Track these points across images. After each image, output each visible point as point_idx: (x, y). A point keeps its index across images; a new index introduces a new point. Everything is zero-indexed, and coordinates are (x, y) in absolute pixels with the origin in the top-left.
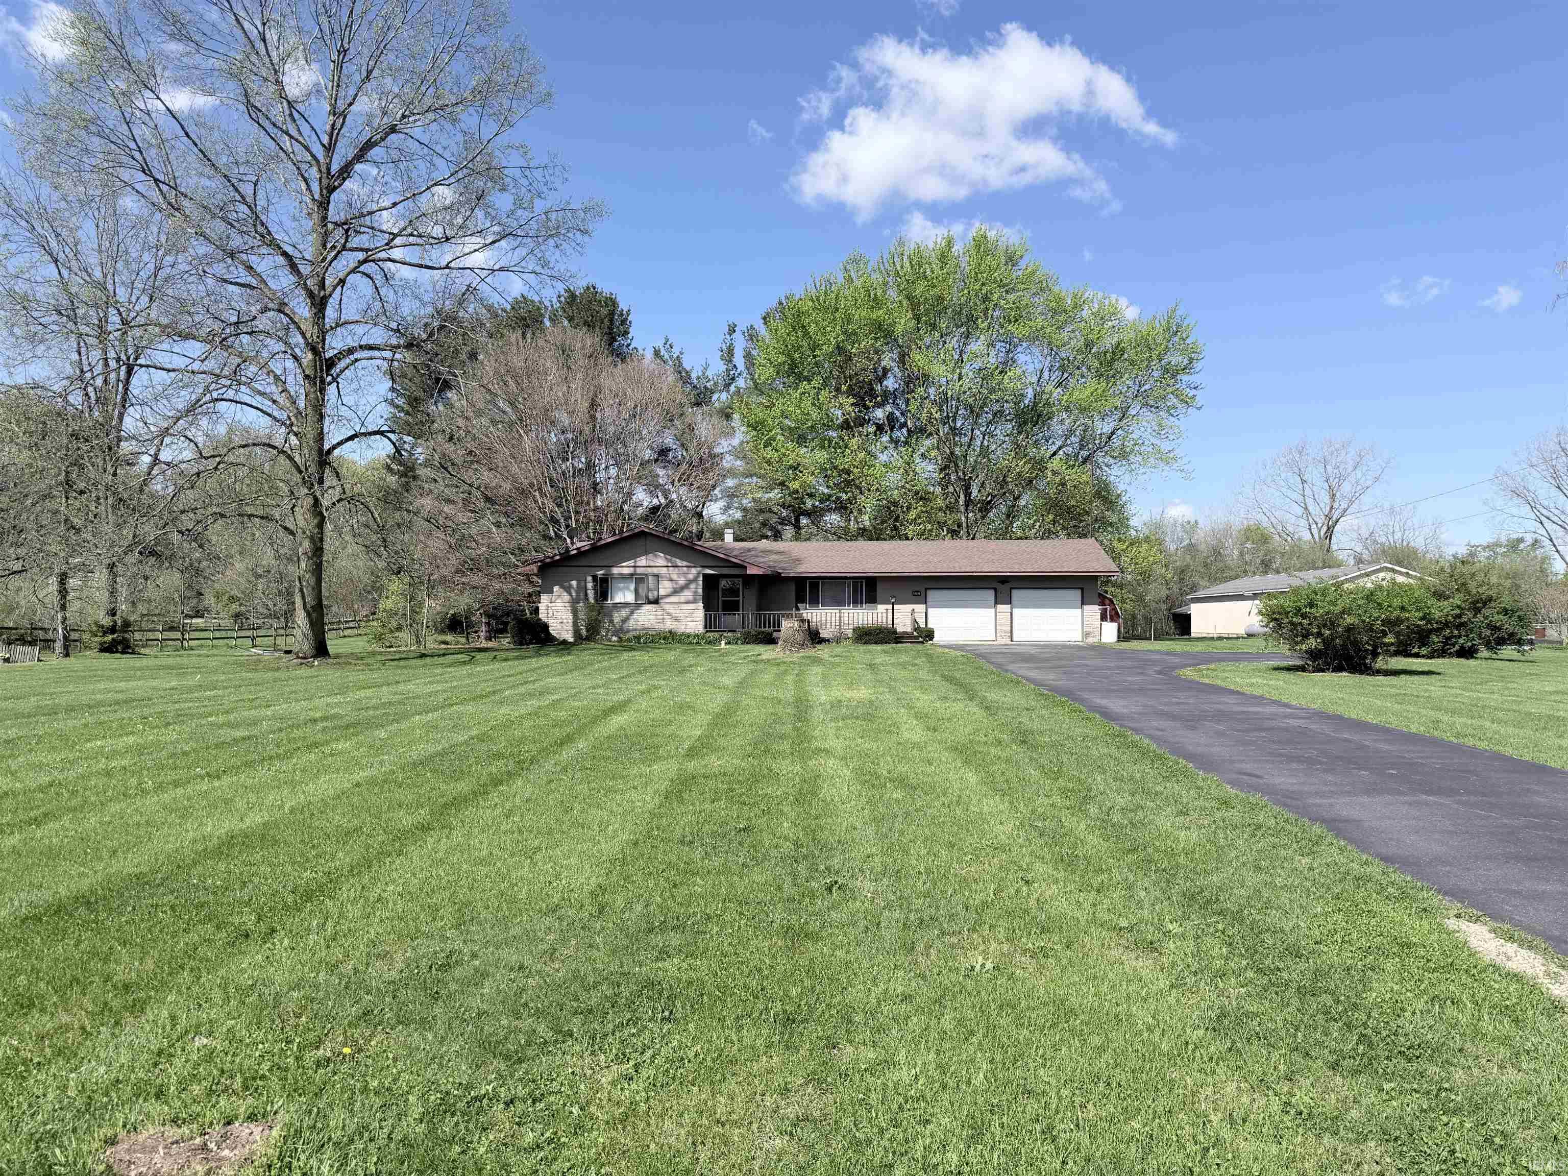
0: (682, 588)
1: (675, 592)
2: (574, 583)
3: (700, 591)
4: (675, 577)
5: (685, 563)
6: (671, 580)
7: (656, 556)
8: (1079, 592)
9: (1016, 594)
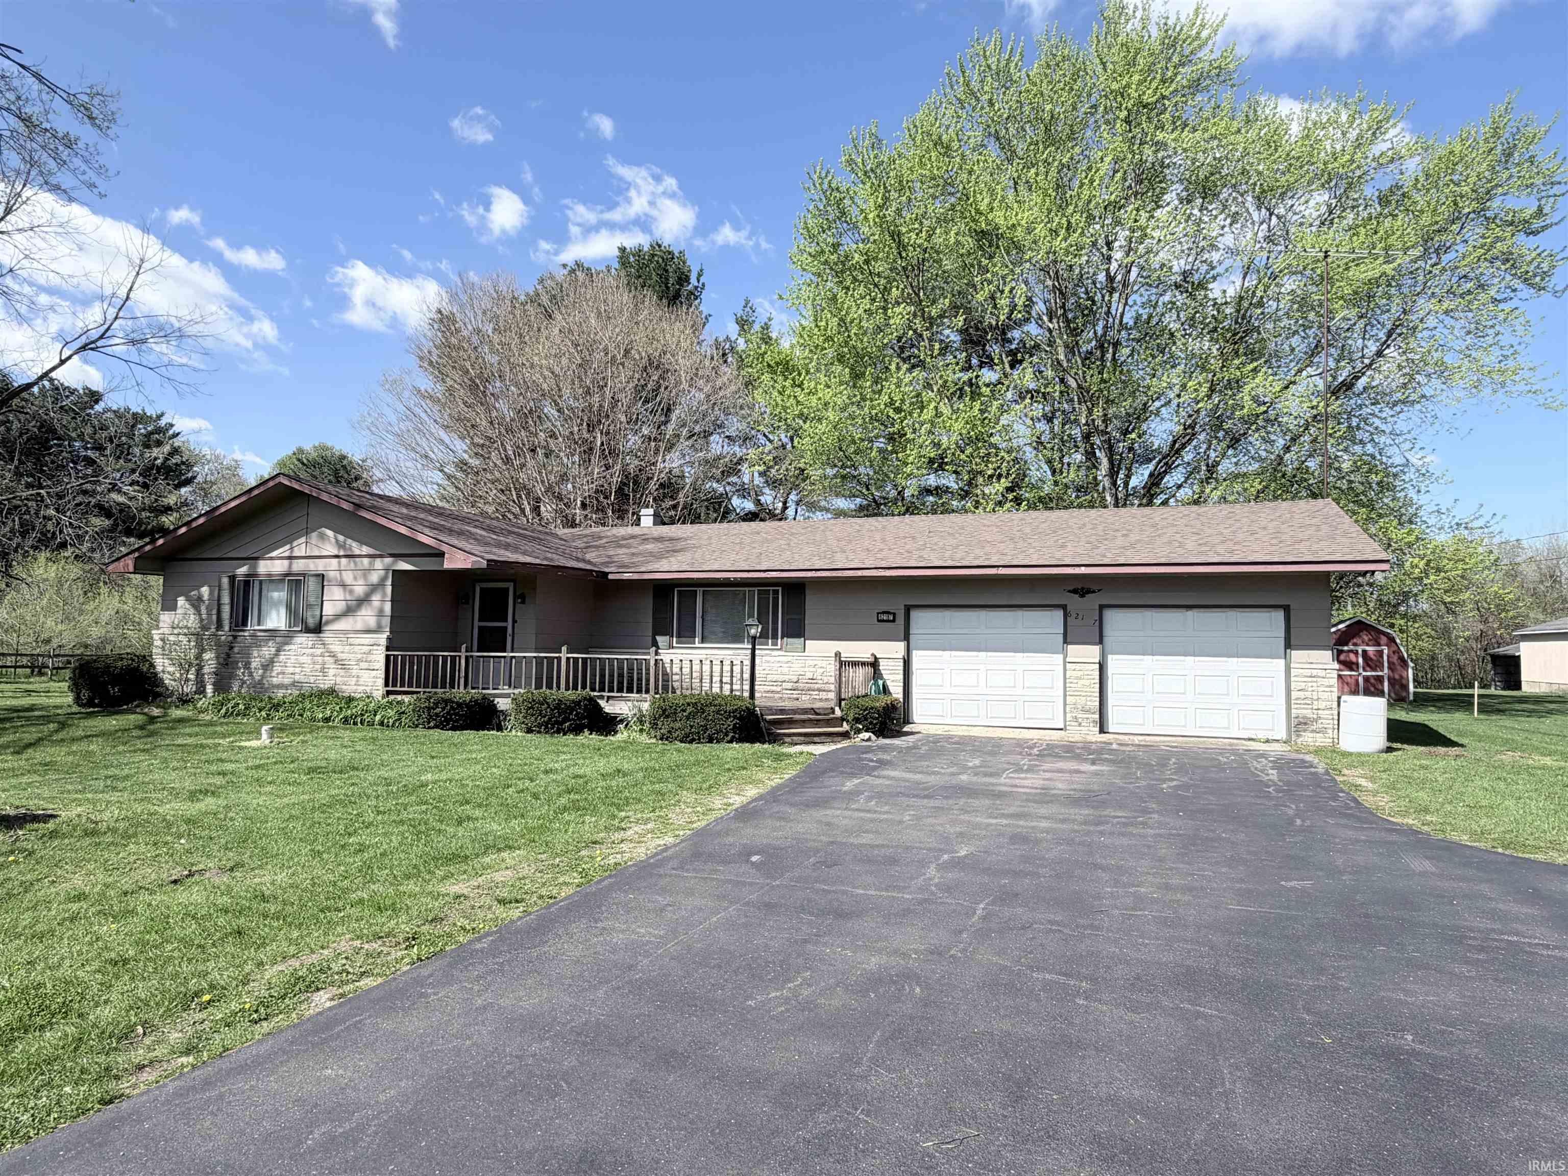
0: (363, 601)
1: (349, 611)
2: (205, 591)
3: (388, 607)
4: (348, 578)
5: (366, 550)
6: (343, 585)
7: (322, 537)
8: (1280, 615)
9: (1116, 620)
